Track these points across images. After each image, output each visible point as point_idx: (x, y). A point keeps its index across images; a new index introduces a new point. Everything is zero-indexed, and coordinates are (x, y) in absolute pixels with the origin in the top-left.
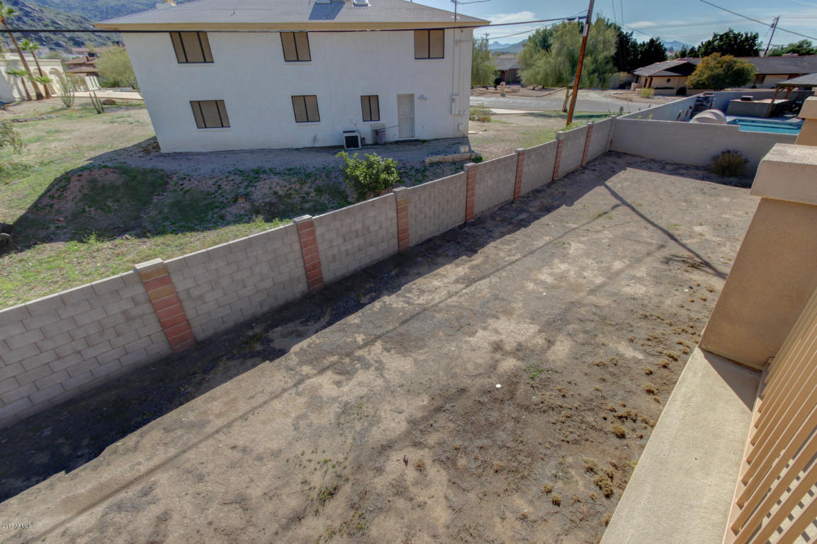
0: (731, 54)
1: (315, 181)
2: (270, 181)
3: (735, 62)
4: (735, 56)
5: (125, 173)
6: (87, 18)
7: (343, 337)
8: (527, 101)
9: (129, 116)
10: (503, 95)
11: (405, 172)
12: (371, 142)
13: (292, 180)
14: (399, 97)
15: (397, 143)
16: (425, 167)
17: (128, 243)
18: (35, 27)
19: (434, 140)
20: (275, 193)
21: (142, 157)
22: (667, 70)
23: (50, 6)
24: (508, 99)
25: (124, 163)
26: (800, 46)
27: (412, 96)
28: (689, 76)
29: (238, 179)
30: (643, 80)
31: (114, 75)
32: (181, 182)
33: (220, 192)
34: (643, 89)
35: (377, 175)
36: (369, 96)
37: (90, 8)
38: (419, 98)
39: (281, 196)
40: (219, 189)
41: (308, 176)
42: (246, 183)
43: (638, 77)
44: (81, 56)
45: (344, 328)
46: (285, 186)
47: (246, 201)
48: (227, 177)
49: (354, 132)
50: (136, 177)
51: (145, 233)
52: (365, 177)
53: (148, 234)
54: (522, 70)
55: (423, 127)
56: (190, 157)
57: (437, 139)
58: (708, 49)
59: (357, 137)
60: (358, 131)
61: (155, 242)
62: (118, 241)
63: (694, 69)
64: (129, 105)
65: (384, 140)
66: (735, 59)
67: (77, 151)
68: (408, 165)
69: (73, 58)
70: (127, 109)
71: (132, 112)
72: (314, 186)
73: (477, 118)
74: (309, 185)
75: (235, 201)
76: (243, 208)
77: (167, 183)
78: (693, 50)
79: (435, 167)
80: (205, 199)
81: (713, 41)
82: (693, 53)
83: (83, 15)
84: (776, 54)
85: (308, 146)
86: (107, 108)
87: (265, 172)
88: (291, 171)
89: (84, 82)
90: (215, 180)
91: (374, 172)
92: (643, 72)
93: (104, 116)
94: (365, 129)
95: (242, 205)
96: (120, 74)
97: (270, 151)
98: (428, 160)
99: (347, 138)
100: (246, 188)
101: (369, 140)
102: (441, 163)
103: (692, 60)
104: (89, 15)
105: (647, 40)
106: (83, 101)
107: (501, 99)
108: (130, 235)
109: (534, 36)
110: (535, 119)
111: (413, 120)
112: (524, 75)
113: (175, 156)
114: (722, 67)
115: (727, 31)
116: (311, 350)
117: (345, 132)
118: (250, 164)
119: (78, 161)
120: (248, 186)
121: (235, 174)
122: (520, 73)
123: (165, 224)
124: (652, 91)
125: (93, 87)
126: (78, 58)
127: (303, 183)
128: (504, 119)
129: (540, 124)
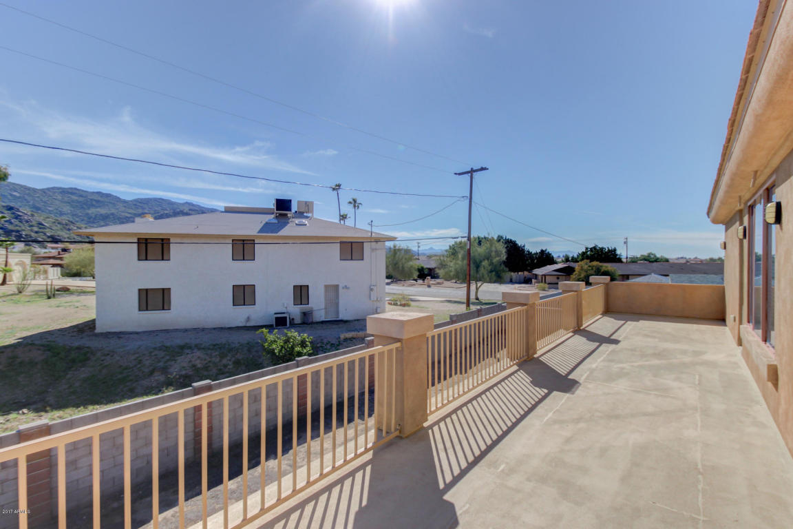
0: (597, 261)
1: (236, 354)
2: (192, 355)
3: (601, 266)
4: (600, 262)
5: (49, 350)
6: (73, 221)
7: (213, 503)
8: (448, 291)
9: (78, 302)
10: (429, 286)
11: (321, 347)
12: (299, 322)
13: (214, 354)
14: (327, 287)
15: (323, 322)
16: (339, 342)
17: (24, 417)
18: (20, 227)
19: (355, 320)
20: (194, 366)
21: (75, 336)
22: (555, 271)
23: (43, 211)
24: (433, 290)
25: (54, 342)
26: (649, 256)
27: (337, 286)
28: (572, 276)
29: (161, 354)
30: (540, 278)
31: (78, 267)
32: (103, 358)
33: (139, 366)
34: (541, 284)
35: (293, 348)
36: (301, 286)
37: (80, 214)
38: (343, 288)
39: (198, 368)
40: (139, 363)
41: (230, 350)
42: (168, 358)
43: (536, 276)
44: (53, 251)
45: (217, 495)
46: (205, 360)
47: (162, 374)
48: (151, 352)
49: (284, 313)
50: (58, 354)
51: (46, 407)
52: (281, 350)
53: (48, 408)
54: (439, 269)
55: (346, 310)
56: (122, 336)
57: (358, 320)
58: (584, 256)
59: (286, 318)
60: (287, 313)
61: (53, 416)
62: (13, 416)
63: (574, 271)
64: (83, 292)
65: (310, 321)
66: (601, 264)
67: (9, 331)
68: (325, 341)
69: (45, 253)
70: (79, 295)
71: (82, 298)
72: (233, 359)
73: (399, 304)
74: (229, 358)
75: (152, 373)
76: (157, 380)
77: (88, 359)
78: (573, 257)
79: (349, 342)
80: (121, 373)
81: (587, 252)
82: (575, 260)
83: (71, 220)
84: (634, 261)
85: (240, 325)
86: (59, 294)
87: (190, 348)
88: (215, 346)
89: (46, 272)
90: (137, 355)
91: (290, 346)
92: (539, 271)
93: (53, 301)
94: (295, 311)
95: (156, 378)
96: (85, 266)
97: (203, 329)
98: (342, 336)
99: (277, 318)
100: (166, 362)
101: (298, 320)
102: (354, 338)
103: (572, 264)
104: (77, 219)
105: (539, 251)
106: (37, 288)
107: (428, 289)
108: (29, 409)
109: (453, 245)
110: (449, 304)
111: (337, 304)
112: (441, 272)
113: (107, 335)
114: (592, 269)
115: (594, 245)
116: (174, 519)
117: (276, 314)
118: (179, 341)
119: (6, 340)
120: (168, 360)
121: (160, 350)
122: (437, 271)
123: (70, 398)
124: (547, 286)
125: (54, 276)
126: (50, 252)
127: (222, 356)
128: (423, 304)
129: (452, 308)
